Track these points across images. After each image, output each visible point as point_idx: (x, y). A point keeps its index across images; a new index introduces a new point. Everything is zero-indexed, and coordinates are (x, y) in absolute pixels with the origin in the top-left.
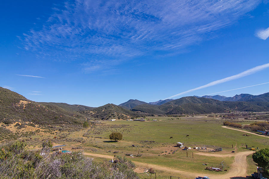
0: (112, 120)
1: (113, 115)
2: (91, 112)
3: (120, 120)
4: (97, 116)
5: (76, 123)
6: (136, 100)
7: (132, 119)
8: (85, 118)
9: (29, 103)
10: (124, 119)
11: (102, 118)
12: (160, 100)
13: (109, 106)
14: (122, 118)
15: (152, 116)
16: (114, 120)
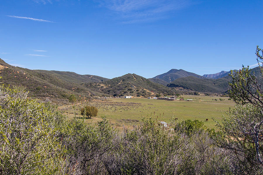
0: (127, 97)
1: (131, 90)
2: (102, 85)
3: (140, 98)
4: (109, 91)
5: (64, 96)
6: (181, 70)
7: (157, 97)
8: (89, 92)
9: (5, 68)
10: (145, 97)
11: (114, 94)
12: (223, 72)
13: (129, 78)
14: (143, 95)
15: (195, 94)
16: (130, 97)
